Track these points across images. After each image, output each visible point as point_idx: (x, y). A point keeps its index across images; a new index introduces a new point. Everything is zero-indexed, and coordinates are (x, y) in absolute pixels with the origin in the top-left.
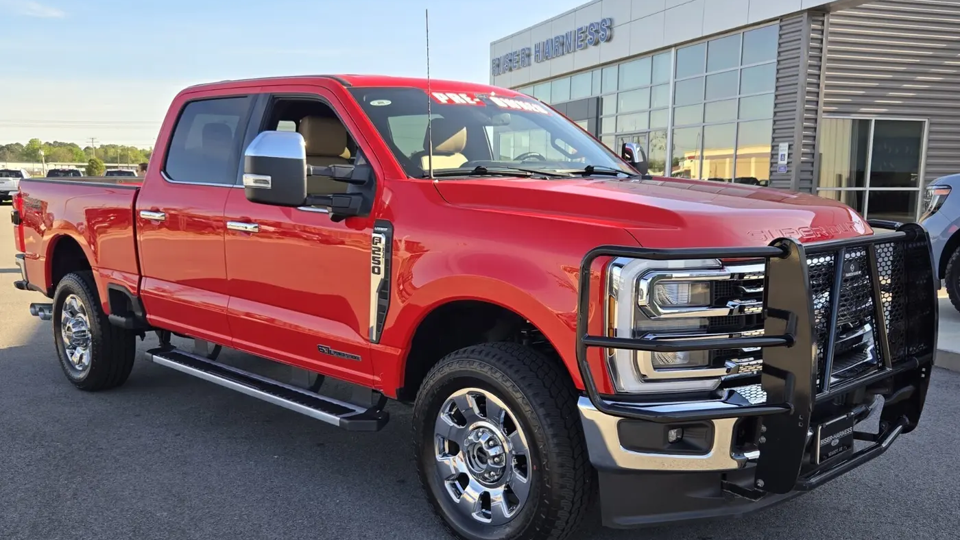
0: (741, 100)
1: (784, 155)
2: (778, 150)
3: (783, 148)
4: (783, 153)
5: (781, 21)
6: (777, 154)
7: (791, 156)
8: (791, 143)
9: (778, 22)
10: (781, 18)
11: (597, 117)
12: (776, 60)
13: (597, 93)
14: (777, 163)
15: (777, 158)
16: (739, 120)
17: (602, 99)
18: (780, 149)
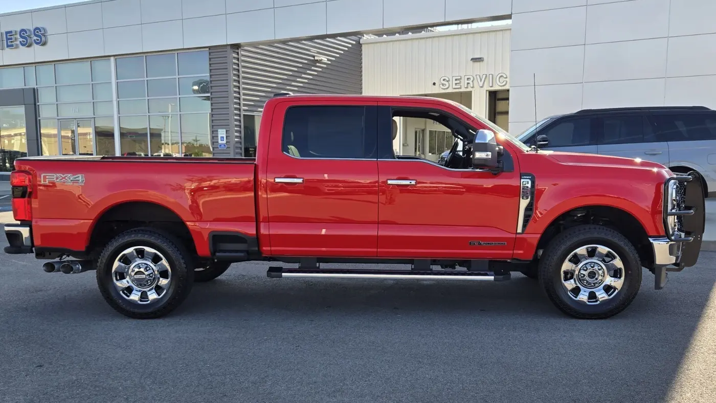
0: (181, 99)
1: (223, 137)
2: (218, 134)
3: (222, 133)
4: (222, 136)
5: (209, 49)
6: (217, 137)
7: (228, 138)
8: (228, 129)
9: (208, 49)
10: (210, 48)
11: (35, 104)
12: (209, 75)
13: (32, 85)
14: (218, 142)
15: (218, 139)
16: (181, 113)
17: (37, 90)
18: (219, 133)
